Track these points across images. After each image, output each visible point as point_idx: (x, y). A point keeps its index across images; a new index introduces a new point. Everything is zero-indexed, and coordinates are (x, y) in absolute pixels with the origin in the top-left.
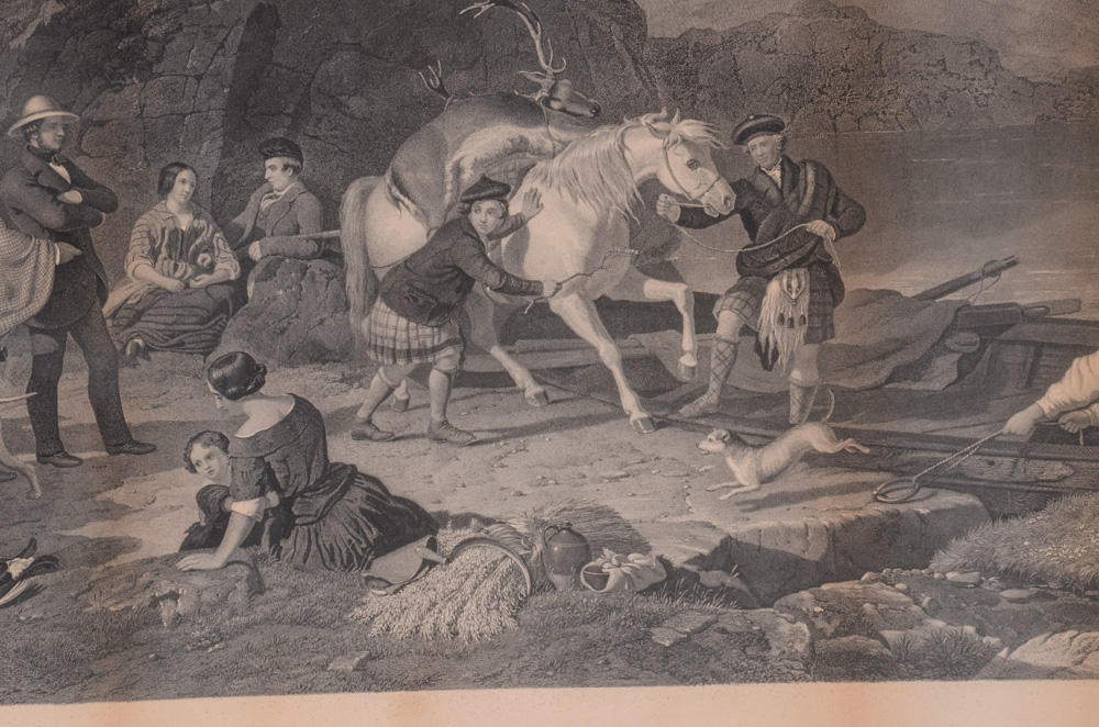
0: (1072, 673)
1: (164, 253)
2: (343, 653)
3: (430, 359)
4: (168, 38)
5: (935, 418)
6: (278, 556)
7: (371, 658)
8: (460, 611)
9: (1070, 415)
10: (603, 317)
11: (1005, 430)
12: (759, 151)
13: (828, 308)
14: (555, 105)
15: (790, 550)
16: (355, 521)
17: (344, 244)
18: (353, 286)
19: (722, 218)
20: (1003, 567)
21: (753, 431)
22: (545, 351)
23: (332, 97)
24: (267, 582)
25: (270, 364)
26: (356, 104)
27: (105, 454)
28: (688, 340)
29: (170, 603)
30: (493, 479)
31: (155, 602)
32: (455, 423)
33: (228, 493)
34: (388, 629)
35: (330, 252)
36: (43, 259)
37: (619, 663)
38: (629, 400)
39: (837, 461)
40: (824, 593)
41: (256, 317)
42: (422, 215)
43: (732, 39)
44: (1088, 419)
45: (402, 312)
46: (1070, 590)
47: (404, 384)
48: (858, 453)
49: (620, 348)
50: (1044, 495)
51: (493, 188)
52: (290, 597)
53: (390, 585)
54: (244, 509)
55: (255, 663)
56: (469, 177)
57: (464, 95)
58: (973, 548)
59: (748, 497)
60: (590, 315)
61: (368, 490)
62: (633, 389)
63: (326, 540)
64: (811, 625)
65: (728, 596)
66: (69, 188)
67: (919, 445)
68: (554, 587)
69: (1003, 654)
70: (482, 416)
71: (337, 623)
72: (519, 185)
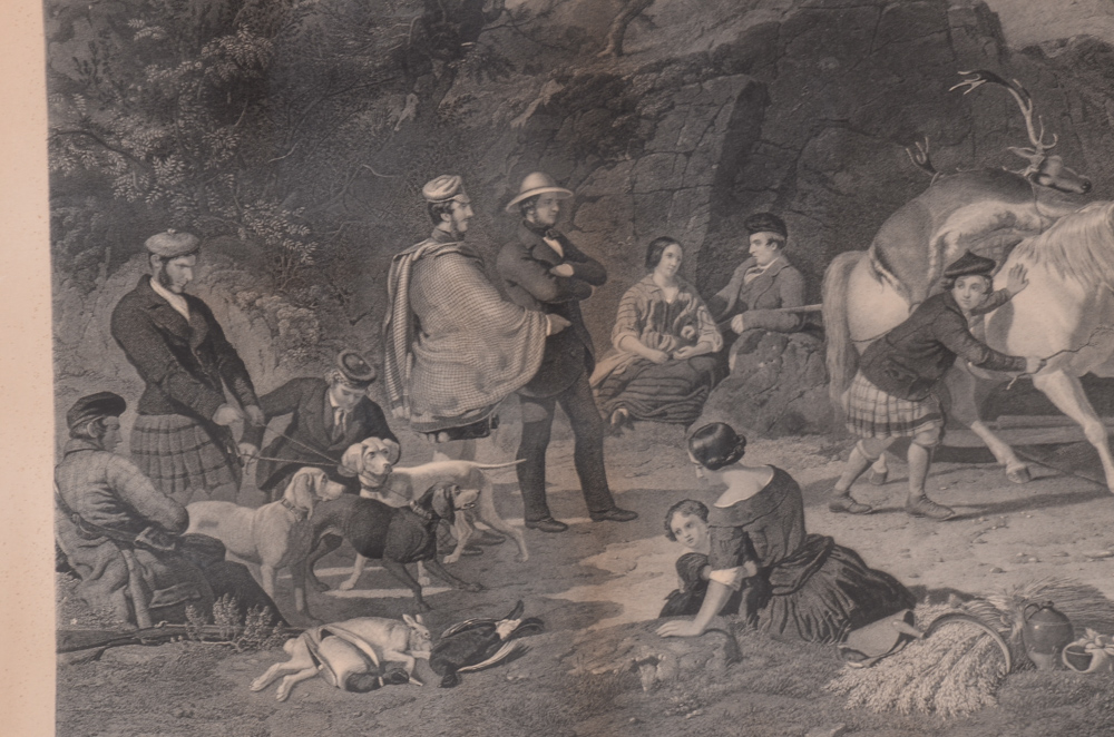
1: (649, 325)
2: (819, 724)
3: (910, 434)
4: (660, 116)
6: (755, 626)
7: (847, 730)
8: (937, 687)
10: (1089, 394)
14: (1044, 181)
16: (832, 592)
17: (826, 318)
18: (834, 359)
22: (1027, 427)
23: (819, 173)
24: (745, 651)
25: (750, 435)
26: (843, 180)
27: (589, 520)
29: (649, 668)
30: (972, 555)
31: (635, 667)
32: (933, 497)
33: (707, 562)
34: (864, 702)
35: (811, 326)
36: (535, 330)
41: (737, 389)
42: (905, 289)
45: (881, 385)
47: (882, 458)
49: (1107, 425)
51: (978, 263)
52: (767, 666)
53: (867, 657)
54: (722, 578)
56: (953, 252)
57: (950, 171)
60: (1076, 393)
61: (845, 562)
66: (561, 261)
68: (1034, 665)
70: (963, 490)
71: (814, 694)
72: (1004, 261)
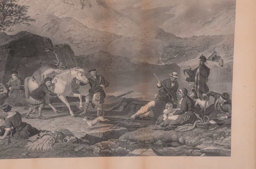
0: (141, 155)
2: (24, 152)
3: (39, 106)
5: (120, 116)
6: (13, 137)
7: (28, 153)
8: (43, 146)
9: (141, 115)
10: (67, 99)
11: (131, 118)
12: (92, 74)
13: (103, 98)
14: (59, 66)
15: (97, 136)
16: (26, 131)
17: (25, 87)
18: (26, 94)
19: (86, 84)
20: (130, 139)
21: (91, 117)
22: (58, 104)
23: (23, 64)
24: (11, 141)
25: (12, 106)
26: (27, 65)
28: (81, 103)
30: (49, 125)
33: (5, 127)
34: (31, 148)
35: (22, 89)
37: (69, 154)
38: (71, 112)
39: (105, 122)
40: (102, 143)
41: (10, 99)
42: (38, 83)
43: (88, 56)
44: (144, 116)
45: (34, 98)
46: (141, 142)
47: (34, 110)
48: (108, 121)
50: (137, 128)
51: (49, 79)
52: (15, 143)
53: (32, 141)
54: (8, 129)
55: (9, 154)
56: (45, 77)
57: (45, 64)
58: (126, 136)
59: (90, 128)
60: (65, 99)
61: (28, 126)
62: (72, 111)
63: (21, 134)
64: (100, 148)
65: (87, 143)
67: (118, 120)
68: (59, 142)
69: (130, 152)
70: (47, 115)
71: (23, 148)
72: (53, 78)
